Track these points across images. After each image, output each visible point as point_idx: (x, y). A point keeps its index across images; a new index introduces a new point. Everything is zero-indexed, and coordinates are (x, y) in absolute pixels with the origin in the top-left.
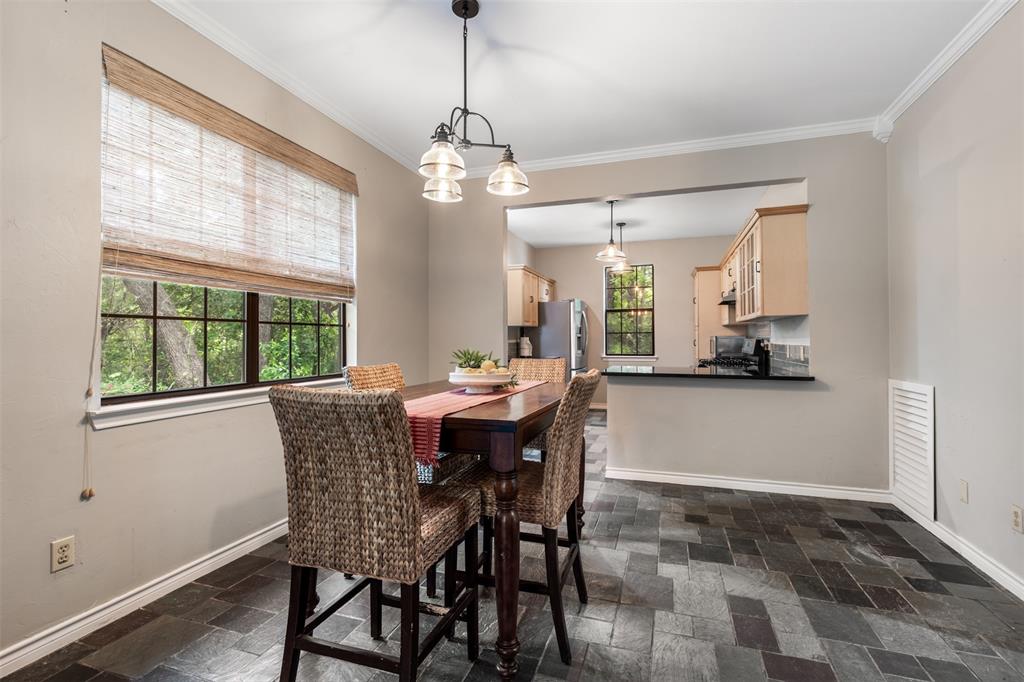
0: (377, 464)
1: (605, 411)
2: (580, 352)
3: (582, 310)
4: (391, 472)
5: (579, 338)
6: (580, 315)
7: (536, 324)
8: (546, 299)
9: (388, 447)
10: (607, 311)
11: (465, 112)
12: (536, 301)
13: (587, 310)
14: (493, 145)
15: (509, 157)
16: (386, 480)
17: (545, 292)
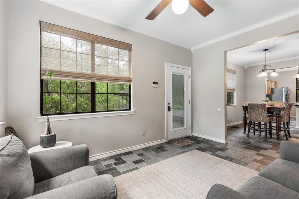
0: (262, 111)
1: (296, 118)
2: (286, 101)
3: (287, 89)
4: (264, 111)
5: (286, 97)
6: (286, 91)
7: (271, 94)
8: (274, 87)
9: (264, 109)
10: (297, 90)
11: (266, 65)
12: (271, 88)
13: (289, 90)
14: (271, 69)
15: (274, 71)
16: (263, 112)
17: (273, 85)
